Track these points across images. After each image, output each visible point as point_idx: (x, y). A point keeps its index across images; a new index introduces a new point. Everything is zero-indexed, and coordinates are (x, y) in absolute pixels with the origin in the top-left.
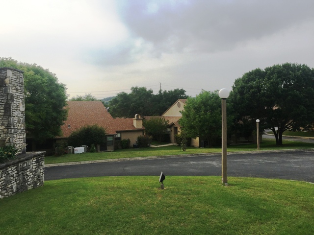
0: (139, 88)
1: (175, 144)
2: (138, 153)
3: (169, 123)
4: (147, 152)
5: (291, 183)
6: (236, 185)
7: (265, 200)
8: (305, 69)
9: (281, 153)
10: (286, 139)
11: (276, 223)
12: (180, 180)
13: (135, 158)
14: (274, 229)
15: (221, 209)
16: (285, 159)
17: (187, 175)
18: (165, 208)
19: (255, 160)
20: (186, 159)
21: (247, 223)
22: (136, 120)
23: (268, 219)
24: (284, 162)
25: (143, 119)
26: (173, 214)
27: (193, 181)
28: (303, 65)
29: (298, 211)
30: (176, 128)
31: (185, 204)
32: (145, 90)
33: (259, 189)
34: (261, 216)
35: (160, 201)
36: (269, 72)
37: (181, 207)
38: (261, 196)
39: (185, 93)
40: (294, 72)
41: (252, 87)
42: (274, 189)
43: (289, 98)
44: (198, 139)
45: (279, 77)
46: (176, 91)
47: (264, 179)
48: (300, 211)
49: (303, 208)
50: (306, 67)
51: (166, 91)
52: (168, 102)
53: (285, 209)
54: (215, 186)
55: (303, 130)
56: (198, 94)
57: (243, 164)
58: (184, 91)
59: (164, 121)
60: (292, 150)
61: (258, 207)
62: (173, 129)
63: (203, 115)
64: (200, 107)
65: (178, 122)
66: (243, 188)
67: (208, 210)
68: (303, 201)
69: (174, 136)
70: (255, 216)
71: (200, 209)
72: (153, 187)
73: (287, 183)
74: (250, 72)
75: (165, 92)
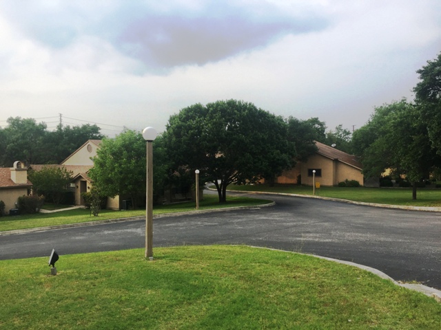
0: (22, 119)
1: (82, 207)
2: (17, 223)
3: (74, 176)
4: (34, 220)
5: (231, 249)
6: (164, 257)
7: (198, 273)
8: (251, 109)
9: (224, 212)
10: (231, 194)
11: (207, 301)
12: (84, 259)
13: (12, 232)
14: (204, 309)
15: (139, 292)
16: (227, 220)
17: (97, 251)
18: (56, 302)
19: (193, 223)
20: (99, 227)
21: (172, 306)
22: (16, 170)
23: (199, 297)
24: (227, 224)
25: (29, 170)
26: (67, 309)
27: (105, 258)
28: (250, 104)
29: (235, 282)
30: (84, 183)
31: (87, 293)
32: (34, 124)
33: (192, 259)
34: (191, 294)
35: (47, 293)
36: (211, 109)
37: (81, 298)
38: (193, 268)
39: (99, 131)
40: (240, 111)
41: (190, 128)
42: (210, 258)
43: (233, 143)
44: (117, 198)
45: (223, 116)
46: (85, 127)
47: (199, 247)
48: (237, 282)
49: (240, 278)
50: (253, 106)
51: (68, 127)
52: (72, 144)
53: (220, 281)
54: (135, 263)
55: (249, 183)
56: (118, 134)
57: (177, 230)
58: (98, 129)
59: (65, 172)
60: (237, 207)
61: (188, 284)
62: (79, 184)
63: (125, 163)
64: (121, 153)
65: (88, 174)
66: (172, 261)
67: (121, 297)
68: (241, 269)
69: (81, 195)
70: (183, 296)
71: (108, 297)
72: (37, 274)
73: (226, 249)
74: (189, 108)
75: (68, 129)
